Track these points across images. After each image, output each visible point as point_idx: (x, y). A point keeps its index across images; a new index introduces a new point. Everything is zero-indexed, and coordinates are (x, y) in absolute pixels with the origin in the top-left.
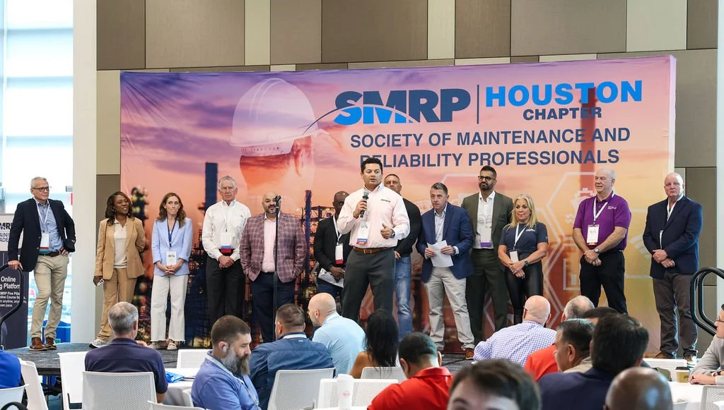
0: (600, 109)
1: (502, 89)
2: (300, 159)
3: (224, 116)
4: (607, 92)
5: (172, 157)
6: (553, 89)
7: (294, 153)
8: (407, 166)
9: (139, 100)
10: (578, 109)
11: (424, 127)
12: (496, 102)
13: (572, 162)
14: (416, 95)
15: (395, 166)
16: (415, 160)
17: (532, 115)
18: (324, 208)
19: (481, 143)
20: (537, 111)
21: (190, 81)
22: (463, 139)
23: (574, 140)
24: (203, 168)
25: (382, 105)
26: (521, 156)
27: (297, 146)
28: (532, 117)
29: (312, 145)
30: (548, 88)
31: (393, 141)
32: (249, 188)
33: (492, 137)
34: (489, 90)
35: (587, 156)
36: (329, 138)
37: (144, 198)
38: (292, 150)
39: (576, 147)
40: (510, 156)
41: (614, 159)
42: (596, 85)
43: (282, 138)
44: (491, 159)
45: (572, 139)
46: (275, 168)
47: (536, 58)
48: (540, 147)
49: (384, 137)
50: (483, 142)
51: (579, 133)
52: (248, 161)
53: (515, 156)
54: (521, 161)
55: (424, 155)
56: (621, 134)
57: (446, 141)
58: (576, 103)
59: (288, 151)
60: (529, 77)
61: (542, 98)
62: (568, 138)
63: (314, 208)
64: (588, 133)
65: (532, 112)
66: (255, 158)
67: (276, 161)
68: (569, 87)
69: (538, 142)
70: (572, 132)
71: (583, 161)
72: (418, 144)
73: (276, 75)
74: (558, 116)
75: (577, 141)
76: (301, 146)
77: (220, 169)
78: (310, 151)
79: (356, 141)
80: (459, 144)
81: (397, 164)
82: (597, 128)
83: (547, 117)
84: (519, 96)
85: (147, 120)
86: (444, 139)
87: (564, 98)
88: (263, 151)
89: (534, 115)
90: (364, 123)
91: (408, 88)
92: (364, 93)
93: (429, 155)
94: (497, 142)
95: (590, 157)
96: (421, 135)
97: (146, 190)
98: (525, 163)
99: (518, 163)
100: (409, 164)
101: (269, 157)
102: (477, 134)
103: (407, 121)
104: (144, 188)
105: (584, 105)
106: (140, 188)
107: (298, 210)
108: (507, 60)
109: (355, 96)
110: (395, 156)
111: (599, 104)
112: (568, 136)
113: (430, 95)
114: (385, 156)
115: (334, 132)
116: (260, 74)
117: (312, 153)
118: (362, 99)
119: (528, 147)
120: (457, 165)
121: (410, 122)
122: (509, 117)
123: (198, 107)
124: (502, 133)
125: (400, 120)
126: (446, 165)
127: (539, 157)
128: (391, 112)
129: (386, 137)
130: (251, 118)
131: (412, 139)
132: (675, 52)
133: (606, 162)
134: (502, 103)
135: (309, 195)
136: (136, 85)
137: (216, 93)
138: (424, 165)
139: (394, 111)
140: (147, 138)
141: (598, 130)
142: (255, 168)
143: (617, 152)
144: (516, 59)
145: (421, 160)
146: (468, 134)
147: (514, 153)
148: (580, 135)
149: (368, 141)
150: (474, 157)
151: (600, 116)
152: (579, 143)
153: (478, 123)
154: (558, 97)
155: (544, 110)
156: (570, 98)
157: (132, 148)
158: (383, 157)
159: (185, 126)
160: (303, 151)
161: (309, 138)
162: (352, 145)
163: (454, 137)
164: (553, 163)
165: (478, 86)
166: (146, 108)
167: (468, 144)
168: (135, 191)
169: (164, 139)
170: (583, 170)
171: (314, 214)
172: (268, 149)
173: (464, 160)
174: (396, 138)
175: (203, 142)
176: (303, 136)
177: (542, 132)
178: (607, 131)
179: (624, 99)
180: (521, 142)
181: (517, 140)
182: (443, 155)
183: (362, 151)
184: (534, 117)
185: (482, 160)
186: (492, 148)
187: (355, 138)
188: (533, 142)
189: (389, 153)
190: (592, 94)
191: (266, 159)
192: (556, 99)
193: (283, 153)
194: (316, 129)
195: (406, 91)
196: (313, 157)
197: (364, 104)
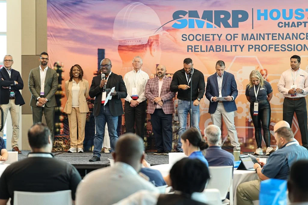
1: (266, 11)
2: (153, 47)
3: (108, 23)
5: (78, 45)
6: (294, 11)
7: (149, 44)
8: (214, 51)
9: (58, 13)
10: (307, 22)
11: (223, 31)
12: (262, 18)
13: (304, 50)
14: (218, 13)
15: (207, 51)
16: (218, 48)
17: (282, 25)
19: (255, 40)
20: (285, 23)
21: (88, 3)
22: (245, 37)
23: (305, 38)
24: (97, 52)
25: (199, 18)
26: (276, 46)
27: (151, 40)
28: (282, 26)
29: (159, 39)
30: (291, 11)
31: (205, 37)
34: (259, 11)
36: (170, 36)
37: (61, 68)
38: (148, 42)
39: (306, 42)
40: (271, 47)
43: (142, 36)
44: (260, 48)
45: (304, 38)
46: (138, 52)
48: (287, 42)
49: (200, 36)
50: (256, 39)
52: (122, 48)
53: (273, 47)
54: (277, 49)
55: (223, 46)
57: (235, 38)
59: (146, 43)
61: (287, 16)
62: (302, 38)
65: (282, 23)
66: (126, 46)
67: (139, 48)
68: (302, 10)
69: (286, 39)
70: (304, 34)
72: (219, 40)
74: (296, 26)
76: (153, 40)
77: (106, 52)
78: (158, 43)
79: (185, 38)
80: (242, 40)
83: (290, 26)
84: (275, 15)
85: (63, 25)
86: (234, 37)
87: (299, 16)
88: (131, 43)
89: (283, 25)
90: (189, 28)
91: (213, 9)
92: (189, 11)
93: (226, 46)
94: (264, 39)
96: (221, 35)
97: (62, 64)
98: (279, 51)
99: (275, 50)
100: (215, 50)
101: (135, 46)
102: (252, 35)
103: (213, 27)
104: (61, 63)
106: (59, 63)
109: (184, 13)
110: (207, 46)
112: (302, 36)
113: (226, 13)
114: (201, 46)
115: (172, 32)
117: (160, 44)
118: (187, 15)
119: (280, 42)
120: (242, 51)
121: (215, 27)
122: (270, 26)
123: (93, 18)
125: (209, 26)
126: (236, 51)
129: (202, 35)
130: (124, 24)
131: (216, 37)
134: (266, 19)
136: (57, 5)
138: (223, 51)
139: (206, 21)
140: (63, 35)
142: (126, 52)
145: (221, 48)
146: (247, 35)
147: (273, 45)
150: (251, 47)
153: (253, 29)
154: (297, 16)
155: (289, 23)
157: (53, 40)
158: (200, 46)
159: (85, 28)
160: (154, 43)
161: (158, 36)
162: (182, 40)
163: (240, 36)
164: (294, 50)
165: (253, 9)
166: (62, 18)
167: (248, 40)
168: (56, 65)
169: (73, 35)
173: (246, 48)
174: (207, 36)
175: (97, 37)
177: (288, 34)
180: (276, 39)
181: (274, 38)
182: (233, 46)
183: (188, 43)
184: (284, 26)
185: (255, 48)
186: (261, 42)
187: (184, 36)
188: (283, 39)
189: (203, 44)
191: (133, 47)
192: (295, 17)
193: (143, 44)
194: (162, 31)
195: (212, 11)
196: (160, 46)
197: (189, 17)
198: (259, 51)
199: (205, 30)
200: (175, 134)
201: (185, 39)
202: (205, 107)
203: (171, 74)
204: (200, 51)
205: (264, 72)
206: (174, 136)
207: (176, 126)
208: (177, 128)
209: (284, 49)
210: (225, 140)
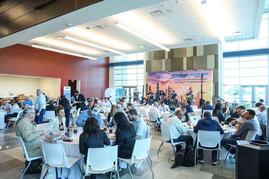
1: (192, 74)
3: (159, 77)
4: (204, 74)
5: (154, 82)
7: (167, 82)
9: (150, 76)
11: (182, 78)
12: (191, 75)
14: (181, 75)
20: (196, 76)
21: (156, 73)
24: (157, 83)
30: (197, 74)
31: (179, 80)
34: (190, 74)
36: (171, 80)
39: (201, 81)
40: (193, 82)
41: (205, 82)
42: (203, 73)
43: (166, 80)
47: (196, 70)
48: (196, 81)
52: (162, 82)
56: (206, 79)
60: (195, 72)
61: (196, 75)
64: (202, 79)
67: (165, 82)
68: (200, 73)
70: (200, 79)
72: (182, 80)
73: (166, 73)
74: (198, 77)
77: (159, 83)
78: (169, 81)
81: (179, 83)
84: (194, 75)
85: (151, 78)
90: (175, 78)
93: (183, 82)
107: (168, 88)
108: (193, 70)
109: (174, 75)
113: (183, 75)
116: (164, 72)
119: (195, 81)
122: (192, 77)
123: (156, 76)
125: (180, 77)
130: (162, 78)
132: (212, 69)
135: (169, 86)
136: (150, 74)
137: (158, 75)
140: (151, 80)
144: (194, 70)
151: (203, 77)
153: (189, 78)
156: (200, 75)
157: (149, 81)
159: (155, 79)
163: (186, 80)
164: (198, 82)
165: (189, 73)
167: (188, 80)
169: (153, 80)
170: (201, 83)
171: (170, 89)
173: (187, 82)
175: (157, 80)
176: (168, 79)
177: (196, 79)
178: (204, 79)
179: (206, 75)
181: (193, 80)
182: (185, 82)
183: (175, 81)
186: (190, 81)
189: (178, 81)
190: (202, 74)
198: (190, 83)
199: (179, 78)
204: (177, 83)
210: (182, 102)
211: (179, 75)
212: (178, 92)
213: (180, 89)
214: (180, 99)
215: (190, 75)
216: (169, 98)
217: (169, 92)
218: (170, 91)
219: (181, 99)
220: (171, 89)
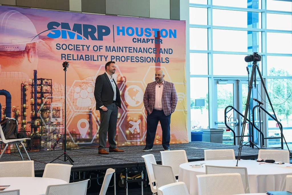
0: (162, 40)
1: (123, 28)
2: (30, 54)
4: (164, 33)
6: (144, 30)
7: (27, 50)
8: (84, 60)
10: (154, 39)
12: (121, 33)
13: (152, 62)
14: (86, 27)
15: (78, 60)
16: (87, 58)
18: (44, 79)
22: (108, 49)
23: (153, 52)
25: (71, 30)
26: (132, 58)
27: (28, 47)
28: (136, 41)
29: (36, 47)
30: (142, 29)
31: (76, 48)
32: (2, 68)
33: (120, 49)
34: (118, 28)
35: (158, 59)
36: (45, 44)
38: (26, 48)
39: (153, 55)
40: (128, 58)
41: (167, 61)
42: (160, 30)
44: (120, 59)
46: (17, 58)
48: (140, 55)
49: (72, 46)
50: (116, 51)
51: (155, 50)
53: (130, 58)
54: (132, 60)
55: (91, 56)
56: (169, 51)
58: (152, 37)
59: (24, 49)
61: (140, 34)
62: (150, 52)
63: (39, 79)
64: (158, 50)
65: (136, 39)
66: (6, 52)
67: (17, 54)
68: (150, 30)
69: (139, 52)
70: (152, 49)
71: (156, 61)
72: (88, 50)
74: (146, 42)
75: (154, 53)
76: (30, 47)
78: (35, 50)
80: (106, 51)
81: (79, 59)
82: (161, 48)
83: (142, 42)
84: (130, 32)
86: (100, 49)
87: (148, 34)
88: (9, 48)
89: (137, 40)
90: (62, 38)
91: (82, 23)
92: (61, 23)
93: (93, 56)
94: (123, 51)
95: (159, 60)
96: (89, 46)
98: (134, 62)
99: (131, 61)
100: (85, 59)
101: (14, 52)
103: (83, 39)
105: (156, 38)
107: (30, 80)
109: (57, 24)
110: (78, 55)
111: (161, 38)
112: (150, 51)
113: (93, 27)
114: (73, 55)
115: (47, 41)
117: (37, 51)
118: (60, 26)
119: (135, 54)
120: (106, 61)
121: (84, 39)
122: (126, 41)
124: (124, 47)
125: (79, 38)
126: (101, 60)
127: (139, 59)
128: (75, 34)
129: (73, 46)
131: (85, 47)
133: (164, 62)
134: (124, 34)
135: (35, 72)
138: (91, 60)
139: (76, 33)
141: (161, 49)
142: (5, 57)
143: (168, 59)
145: (90, 58)
146: (110, 47)
147: (129, 57)
148: (155, 51)
149: (64, 47)
150: (113, 58)
151: (162, 43)
152: (155, 54)
153: (114, 42)
154: (146, 34)
155: (141, 39)
156: (150, 35)
158: (72, 55)
160: (32, 50)
161: (34, 43)
162: (57, 48)
163: (104, 48)
164: (145, 62)
165: (113, 25)
167: (110, 51)
170: (156, 65)
171: (39, 82)
172: (12, 48)
173: (109, 59)
174: (78, 46)
176: (31, 42)
177: (140, 48)
178: (165, 49)
179: (170, 37)
180: (132, 52)
181: (130, 51)
182: (99, 56)
183: (62, 51)
184: (137, 42)
185: (117, 59)
187: (58, 45)
188: (137, 52)
189: (75, 53)
190: (158, 33)
191: (11, 53)
192: (145, 34)
193: (21, 50)
194: (38, 39)
195: (81, 24)
196: (37, 53)
197: (62, 28)
198: (119, 61)
200: (52, 134)
201: (59, 48)
202: (78, 109)
203: (47, 79)
204: (72, 59)
205: (124, 79)
206: (51, 136)
207: (53, 127)
208: (54, 129)
209: (137, 61)
210: (95, 137)
211: (77, 28)
212: (76, 96)
213: (84, 86)
214: (83, 125)
215: (119, 31)
216: (37, 122)
217: (38, 95)
218: (42, 93)
219: (88, 125)
220: (47, 84)
